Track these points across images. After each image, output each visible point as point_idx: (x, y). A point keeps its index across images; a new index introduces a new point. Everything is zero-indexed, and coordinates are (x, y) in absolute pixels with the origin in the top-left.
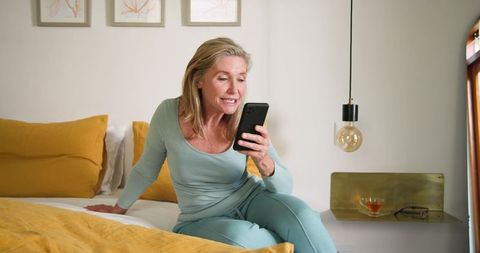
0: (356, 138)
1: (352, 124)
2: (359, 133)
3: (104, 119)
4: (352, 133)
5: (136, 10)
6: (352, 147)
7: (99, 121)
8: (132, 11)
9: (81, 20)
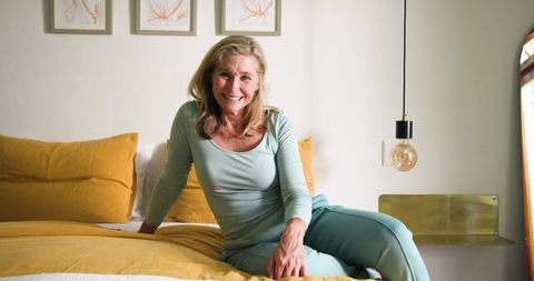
0: (410, 156)
1: (406, 141)
2: (414, 152)
3: (134, 137)
4: (406, 151)
5: (164, 17)
6: (407, 165)
7: (128, 139)
8: (160, 17)
9: (103, 27)
